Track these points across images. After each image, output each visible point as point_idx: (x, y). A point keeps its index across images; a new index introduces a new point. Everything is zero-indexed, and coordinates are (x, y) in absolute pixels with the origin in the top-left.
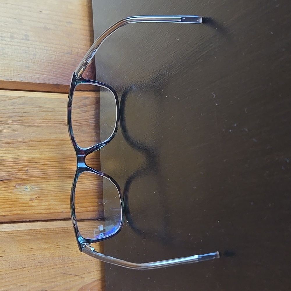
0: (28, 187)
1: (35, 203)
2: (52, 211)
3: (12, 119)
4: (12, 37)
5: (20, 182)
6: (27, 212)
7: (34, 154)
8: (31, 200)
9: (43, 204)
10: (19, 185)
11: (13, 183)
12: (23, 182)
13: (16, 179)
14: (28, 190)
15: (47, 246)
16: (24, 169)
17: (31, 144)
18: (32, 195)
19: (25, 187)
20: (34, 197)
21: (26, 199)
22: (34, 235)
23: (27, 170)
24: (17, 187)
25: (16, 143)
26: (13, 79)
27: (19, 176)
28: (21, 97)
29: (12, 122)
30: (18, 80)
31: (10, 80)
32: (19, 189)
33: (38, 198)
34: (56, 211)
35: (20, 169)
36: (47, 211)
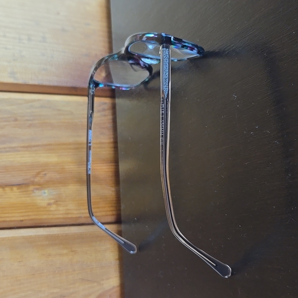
0: (46, 191)
1: (53, 207)
2: (70, 216)
3: (30, 122)
4: (29, 40)
5: (37, 187)
6: (45, 217)
7: (52, 158)
8: (49, 204)
9: (61, 208)
10: (37, 189)
11: (31, 188)
12: (41, 186)
13: (33, 183)
14: (46, 194)
15: (65, 251)
16: (42, 173)
17: (49, 148)
18: (50, 199)
19: (43, 191)
20: (52, 201)
21: (44, 203)
22: (53, 241)
23: (45, 174)
24: (35, 191)
25: (34, 146)
26: (31, 82)
27: (37, 180)
28: (39, 100)
29: (30, 126)
30: (36, 83)
31: (28, 83)
32: (37, 193)
33: (56, 202)
34: (74, 216)
35: (38, 173)
36: (66, 216)
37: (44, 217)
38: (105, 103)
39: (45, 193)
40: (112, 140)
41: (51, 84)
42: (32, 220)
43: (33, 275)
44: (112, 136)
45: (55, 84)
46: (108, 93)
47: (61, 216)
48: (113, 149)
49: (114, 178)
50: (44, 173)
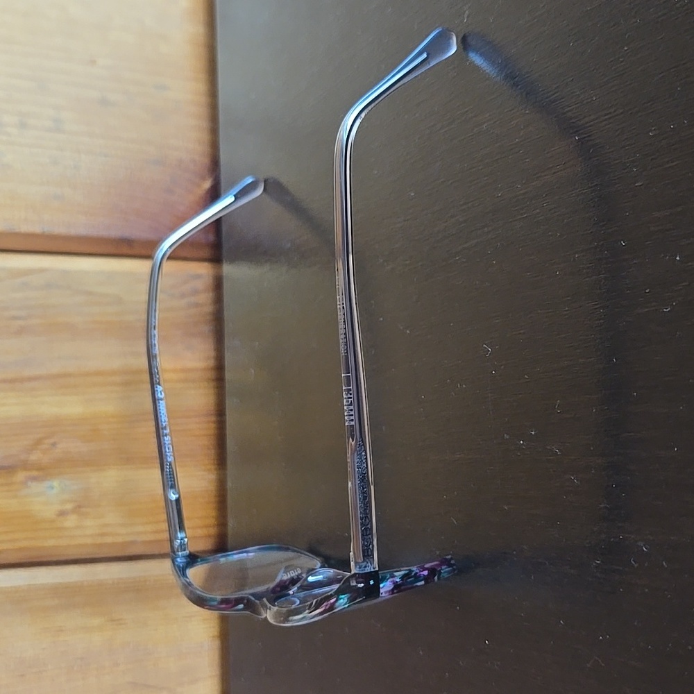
0: (55, 483)
1: (71, 521)
2: (109, 540)
3: (21, 323)
4: (23, 125)
5: (35, 473)
6: (51, 543)
7: (71, 407)
8: (62, 514)
9: (89, 523)
10: (34, 479)
11: (21, 476)
12: (43, 471)
13: (25, 466)
14: (55, 491)
15: (96, 621)
16: (46, 441)
17: (63, 382)
18: (65, 502)
19: (47, 484)
20: (69, 506)
21: (49, 512)
22: (68, 597)
23: (54, 444)
24: (29, 483)
25: (30, 379)
26: (24, 228)
27: (34, 457)
28: (42, 271)
29: (20, 332)
30: (36, 229)
31: (17, 231)
32: (35, 487)
33: (79, 509)
34: (120, 539)
35: (38, 442)
36: (99, 540)
37: (49, 543)
38: (198, 277)
39: (52, 488)
40: (211, 363)
41: (73, 231)
42: (20, 549)
43: (22, 676)
44: (212, 353)
45: (82, 231)
46: (206, 253)
47: (89, 541)
48: (212, 384)
49: (213, 451)
50: (52, 441)
